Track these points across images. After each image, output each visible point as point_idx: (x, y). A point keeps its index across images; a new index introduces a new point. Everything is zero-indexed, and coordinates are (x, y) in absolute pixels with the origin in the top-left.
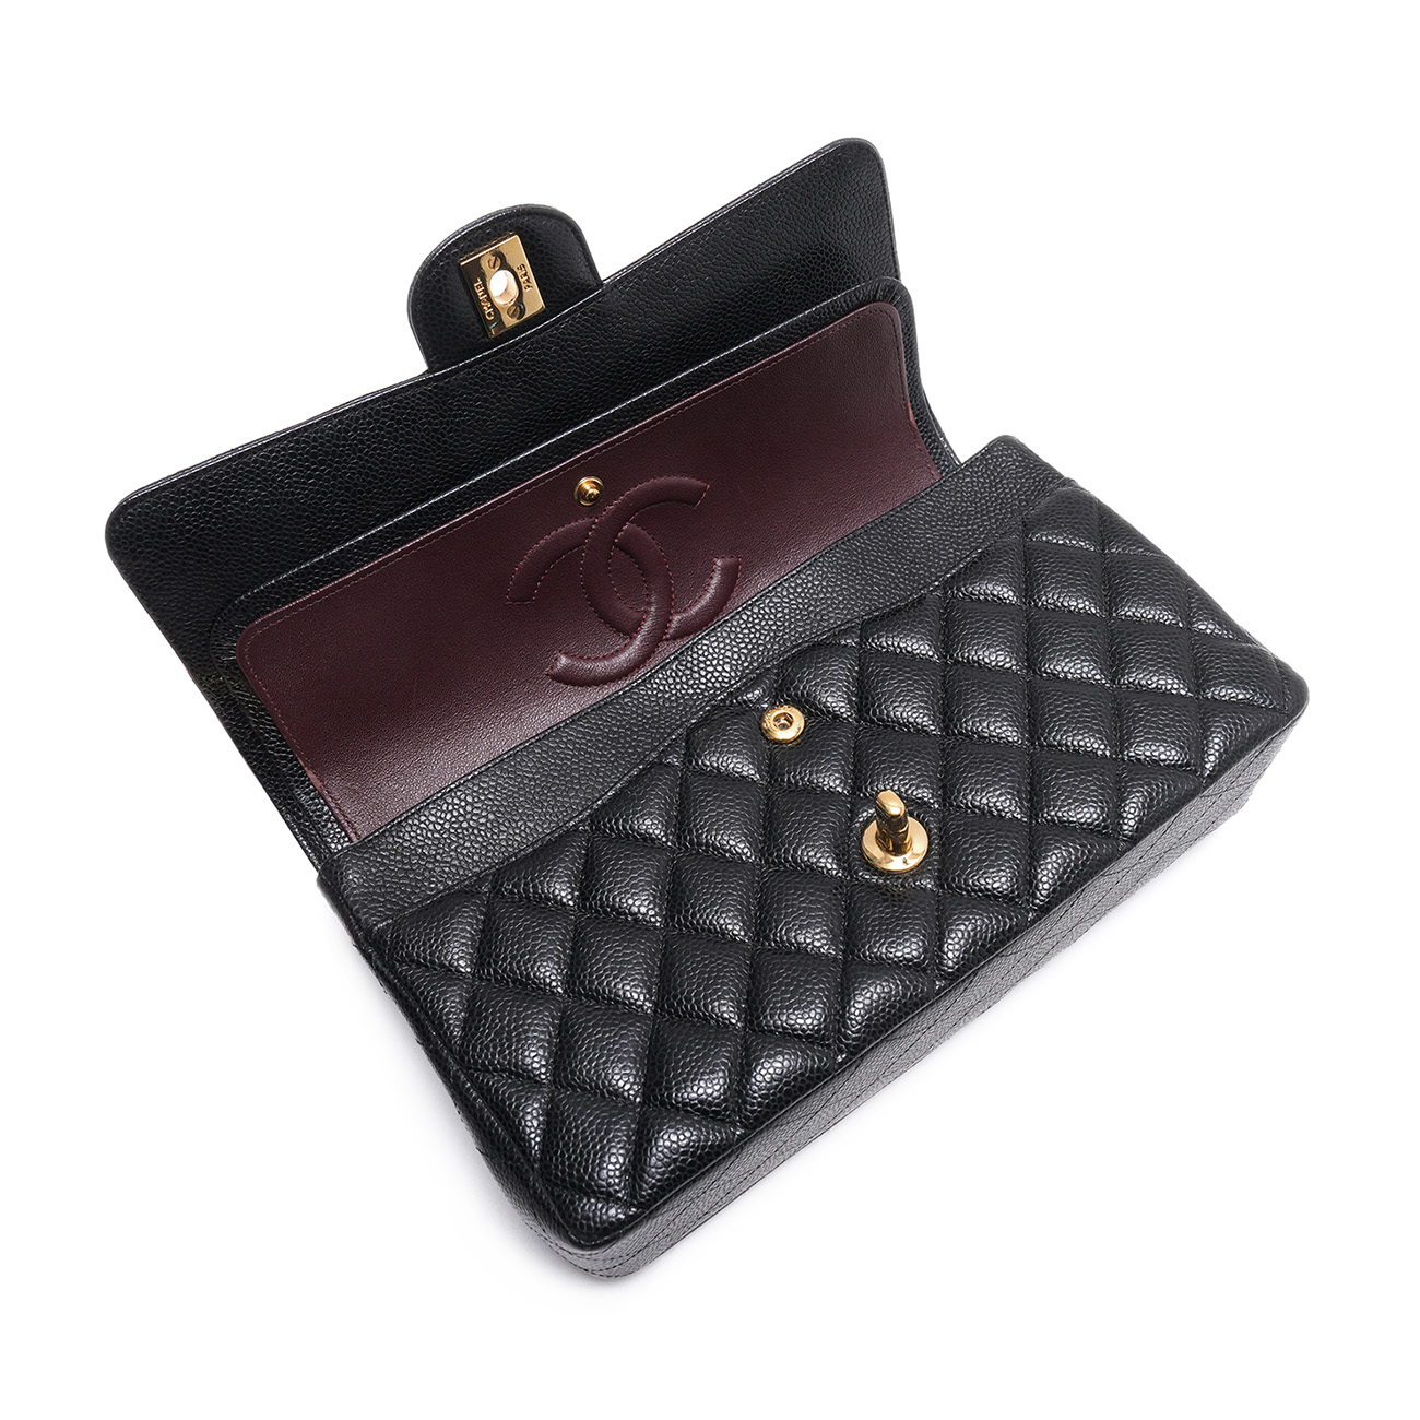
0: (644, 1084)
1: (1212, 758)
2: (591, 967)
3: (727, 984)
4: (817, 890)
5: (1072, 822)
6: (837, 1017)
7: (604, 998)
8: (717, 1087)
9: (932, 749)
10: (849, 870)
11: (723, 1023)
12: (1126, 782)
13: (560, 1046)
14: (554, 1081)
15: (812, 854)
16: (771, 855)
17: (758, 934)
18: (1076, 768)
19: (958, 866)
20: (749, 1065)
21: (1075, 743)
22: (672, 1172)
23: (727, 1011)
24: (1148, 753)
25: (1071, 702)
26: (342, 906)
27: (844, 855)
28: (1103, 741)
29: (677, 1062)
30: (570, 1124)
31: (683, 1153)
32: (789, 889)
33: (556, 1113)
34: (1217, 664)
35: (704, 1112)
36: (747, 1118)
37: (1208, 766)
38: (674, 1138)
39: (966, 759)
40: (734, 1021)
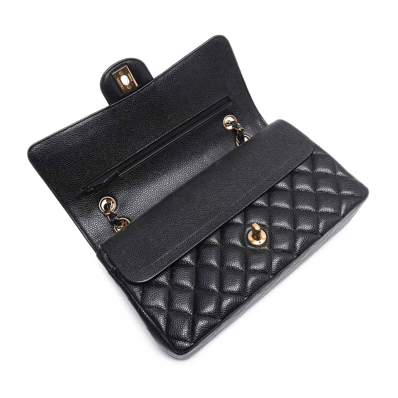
0: (193, 309)
1: (343, 211)
2: (176, 277)
3: (214, 280)
4: (236, 252)
5: (306, 230)
6: (244, 288)
7: (180, 286)
8: (213, 309)
9: (266, 210)
10: (245, 245)
11: (213, 291)
12: (320, 219)
13: (169, 300)
14: (168, 309)
15: (234, 241)
16: (223, 242)
17: (221, 265)
18: (306, 215)
19: (275, 243)
20: (221, 302)
21: (305, 208)
22: (202, 333)
23: (214, 287)
24: (325, 210)
25: (304, 197)
26: (104, 262)
27: (243, 241)
28: (313, 207)
29: (201, 303)
30: (173, 321)
31: (205, 327)
32: (229, 252)
33: (169, 318)
34: (343, 185)
35: (210, 316)
36: (221, 316)
37: (342, 213)
38: (202, 323)
39: (275, 213)
40: (216, 290)
